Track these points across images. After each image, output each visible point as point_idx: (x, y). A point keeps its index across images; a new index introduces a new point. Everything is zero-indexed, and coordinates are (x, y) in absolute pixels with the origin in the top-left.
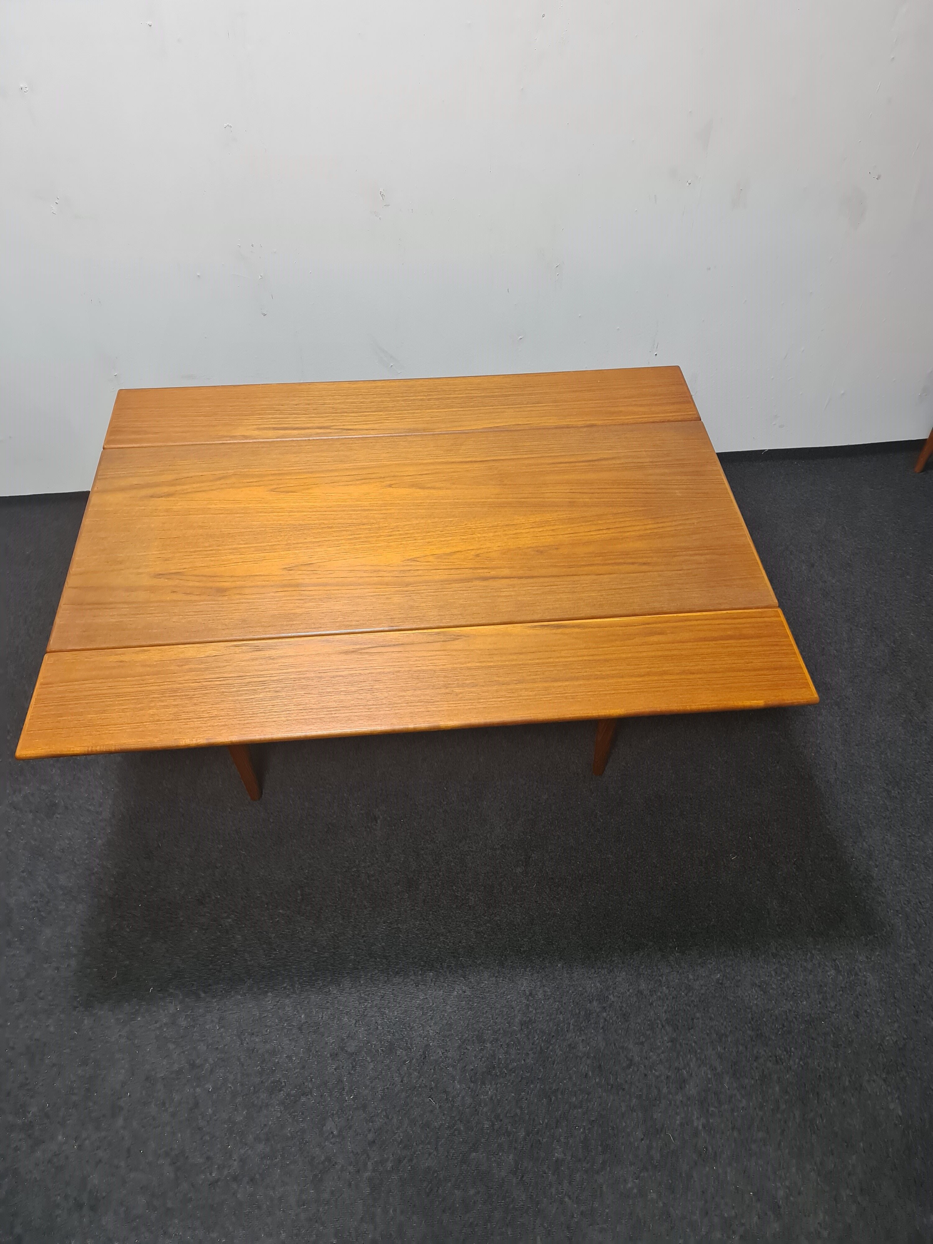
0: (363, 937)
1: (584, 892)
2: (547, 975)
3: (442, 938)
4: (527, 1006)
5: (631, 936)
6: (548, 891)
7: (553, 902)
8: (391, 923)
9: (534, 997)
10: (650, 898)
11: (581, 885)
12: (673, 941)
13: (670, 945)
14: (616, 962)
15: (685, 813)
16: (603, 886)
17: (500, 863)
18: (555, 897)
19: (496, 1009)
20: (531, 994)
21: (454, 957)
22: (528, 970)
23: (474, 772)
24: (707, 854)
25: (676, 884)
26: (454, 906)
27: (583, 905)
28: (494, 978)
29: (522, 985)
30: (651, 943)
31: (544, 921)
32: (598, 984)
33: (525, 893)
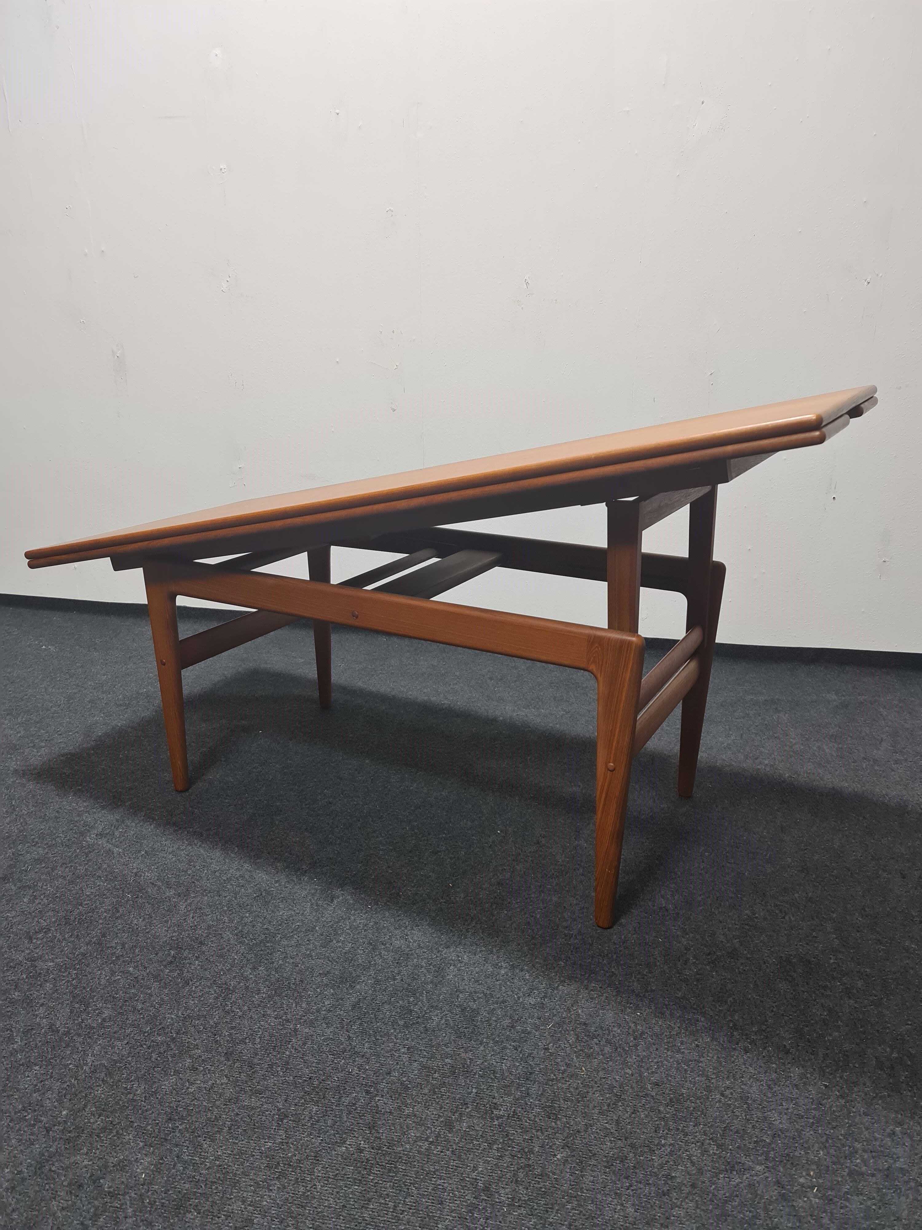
0: (232, 1028)
1: (638, 1056)
2: (529, 1166)
3: (359, 1061)
4: (472, 1208)
5: (719, 1146)
6: (572, 1039)
7: (577, 1057)
8: (288, 1021)
9: (491, 1196)
10: (770, 1095)
11: (636, 1046)
12: (809, 1175)
13: (802, 1180)
14: (679, 1180)
15: (855, 991)
16: (679, 1056)
17: (500, 985)
18: (582, 1050)
19: (409, 1195)
20: (486, 1189)
21: (368, 1092)
22: (495, 1147)
23: (500, 877)
24: (895, 1055)
25: (826, 1086)
26: (401, 1023)
27: (632, 1075)
28: (426, 1143)
29: (475, 1168)
30: (758, 1168)
31: (552, 1080)
32: (631, 1210)
33: (529, 1033)
